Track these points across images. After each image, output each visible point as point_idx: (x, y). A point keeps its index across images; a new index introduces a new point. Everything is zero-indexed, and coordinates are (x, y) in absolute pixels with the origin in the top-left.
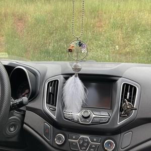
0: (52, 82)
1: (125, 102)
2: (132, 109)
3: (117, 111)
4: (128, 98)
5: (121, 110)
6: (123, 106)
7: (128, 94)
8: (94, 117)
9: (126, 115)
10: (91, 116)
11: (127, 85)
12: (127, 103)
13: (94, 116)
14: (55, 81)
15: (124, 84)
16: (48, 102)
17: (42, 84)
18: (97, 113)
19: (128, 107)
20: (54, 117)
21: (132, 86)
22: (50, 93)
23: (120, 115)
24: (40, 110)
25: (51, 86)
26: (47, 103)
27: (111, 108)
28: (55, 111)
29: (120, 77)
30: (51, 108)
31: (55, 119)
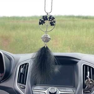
10: (57, 92)
13: (60, 92)
14: (26, 64)
15: (84, 65)
16: (19, 82)
17: (15, 67)
18: (62, 90)
21: (90, 67)
22: (21, 74)
23: (84, 91)
27: (75, 86)
28: (25, 88)
29: (80, 60)
30: (21, 87)
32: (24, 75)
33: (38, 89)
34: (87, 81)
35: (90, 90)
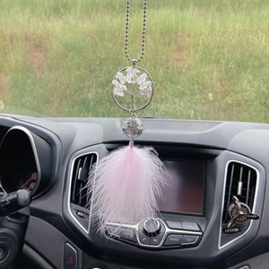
0: (83, 158)
1: (233, 201)
2: (250, 216)
3: (217, 222)
4: (239, 192)
5: (226, 218)
6: (230, 209)
7: (240, 184)
8: (170, 234)
9: (237, 230)
10: (162, 230)
11: (238, 166)
12: (239, 204)
14: (89, 156)
15: (231, 164)
16: (75, 200)
17: (64, 161)
19: (242, 213)
20: (86, 232)
21: (246, 169)
22: (79, 182)
23: (223, 230)
24: (58, 215)
25: (81, 166)
26: (71, 201)
27: (205, 214)
29: (224, 149)
30: (79, 213)
31: (87, 236)
34: (233, 208)
35: (238, 228)
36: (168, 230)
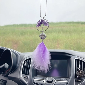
10: (53, 81)
14: (29, 59)
15: (76, 60)
16: (23, 73)
18: (58, 79)
19: (81, 73)
22: (25, 67)
23: (75, 81)
24: (17, 78)
25: (26, 62)
27: (68, 77)
28: (28, 78)
29: (73, 55)
30: (25, 77)
31: (27, 84)
32: (27, 68)
33: (38, 78)
34: (78, 72)
35: (81, 80)
36: (56, 81)
